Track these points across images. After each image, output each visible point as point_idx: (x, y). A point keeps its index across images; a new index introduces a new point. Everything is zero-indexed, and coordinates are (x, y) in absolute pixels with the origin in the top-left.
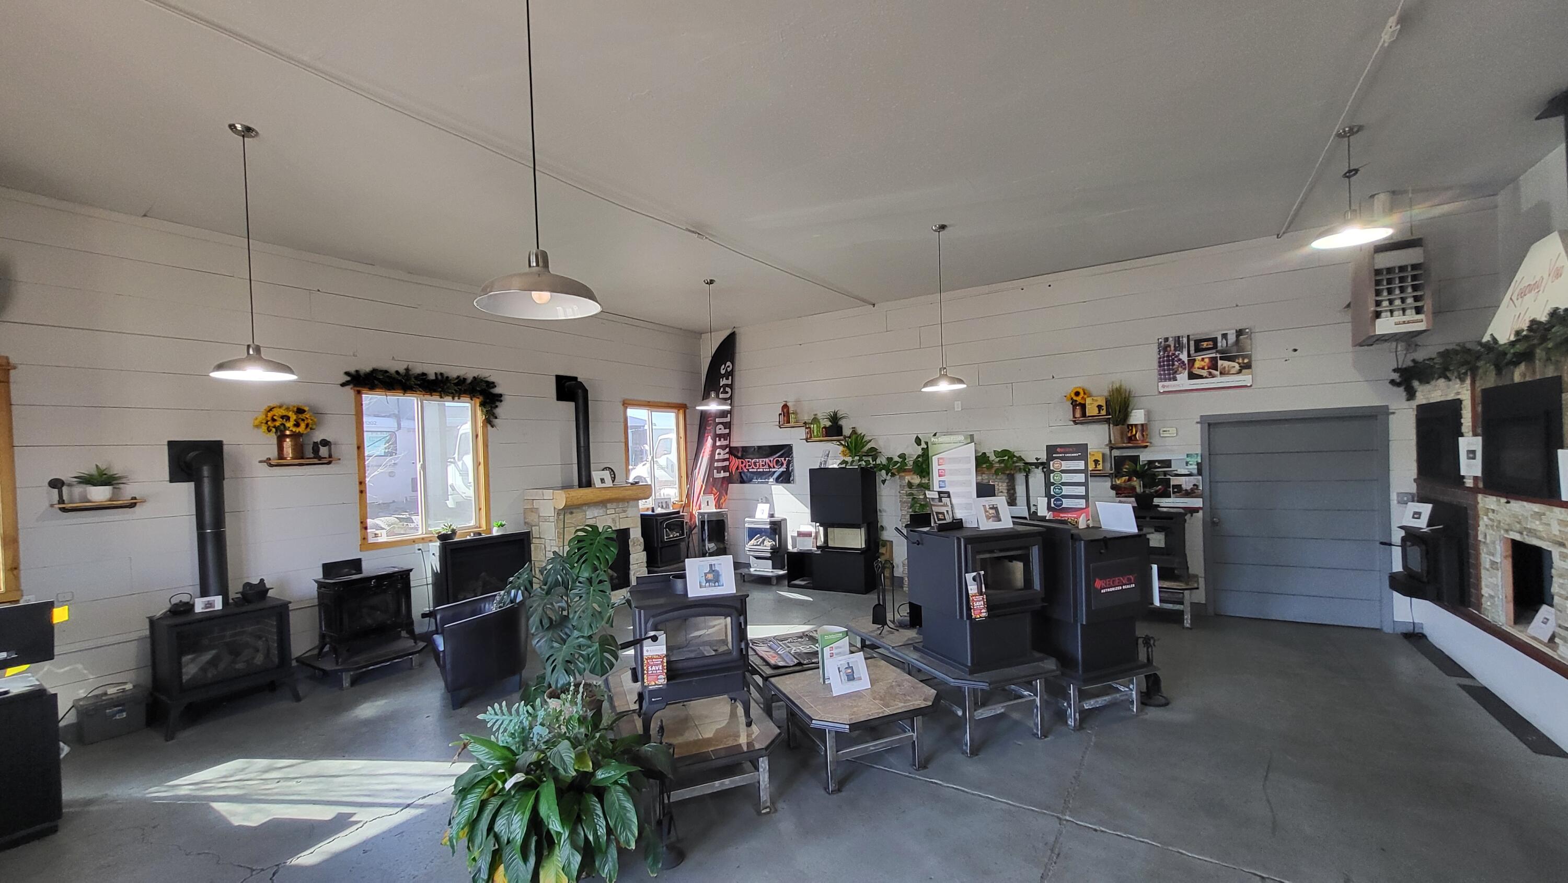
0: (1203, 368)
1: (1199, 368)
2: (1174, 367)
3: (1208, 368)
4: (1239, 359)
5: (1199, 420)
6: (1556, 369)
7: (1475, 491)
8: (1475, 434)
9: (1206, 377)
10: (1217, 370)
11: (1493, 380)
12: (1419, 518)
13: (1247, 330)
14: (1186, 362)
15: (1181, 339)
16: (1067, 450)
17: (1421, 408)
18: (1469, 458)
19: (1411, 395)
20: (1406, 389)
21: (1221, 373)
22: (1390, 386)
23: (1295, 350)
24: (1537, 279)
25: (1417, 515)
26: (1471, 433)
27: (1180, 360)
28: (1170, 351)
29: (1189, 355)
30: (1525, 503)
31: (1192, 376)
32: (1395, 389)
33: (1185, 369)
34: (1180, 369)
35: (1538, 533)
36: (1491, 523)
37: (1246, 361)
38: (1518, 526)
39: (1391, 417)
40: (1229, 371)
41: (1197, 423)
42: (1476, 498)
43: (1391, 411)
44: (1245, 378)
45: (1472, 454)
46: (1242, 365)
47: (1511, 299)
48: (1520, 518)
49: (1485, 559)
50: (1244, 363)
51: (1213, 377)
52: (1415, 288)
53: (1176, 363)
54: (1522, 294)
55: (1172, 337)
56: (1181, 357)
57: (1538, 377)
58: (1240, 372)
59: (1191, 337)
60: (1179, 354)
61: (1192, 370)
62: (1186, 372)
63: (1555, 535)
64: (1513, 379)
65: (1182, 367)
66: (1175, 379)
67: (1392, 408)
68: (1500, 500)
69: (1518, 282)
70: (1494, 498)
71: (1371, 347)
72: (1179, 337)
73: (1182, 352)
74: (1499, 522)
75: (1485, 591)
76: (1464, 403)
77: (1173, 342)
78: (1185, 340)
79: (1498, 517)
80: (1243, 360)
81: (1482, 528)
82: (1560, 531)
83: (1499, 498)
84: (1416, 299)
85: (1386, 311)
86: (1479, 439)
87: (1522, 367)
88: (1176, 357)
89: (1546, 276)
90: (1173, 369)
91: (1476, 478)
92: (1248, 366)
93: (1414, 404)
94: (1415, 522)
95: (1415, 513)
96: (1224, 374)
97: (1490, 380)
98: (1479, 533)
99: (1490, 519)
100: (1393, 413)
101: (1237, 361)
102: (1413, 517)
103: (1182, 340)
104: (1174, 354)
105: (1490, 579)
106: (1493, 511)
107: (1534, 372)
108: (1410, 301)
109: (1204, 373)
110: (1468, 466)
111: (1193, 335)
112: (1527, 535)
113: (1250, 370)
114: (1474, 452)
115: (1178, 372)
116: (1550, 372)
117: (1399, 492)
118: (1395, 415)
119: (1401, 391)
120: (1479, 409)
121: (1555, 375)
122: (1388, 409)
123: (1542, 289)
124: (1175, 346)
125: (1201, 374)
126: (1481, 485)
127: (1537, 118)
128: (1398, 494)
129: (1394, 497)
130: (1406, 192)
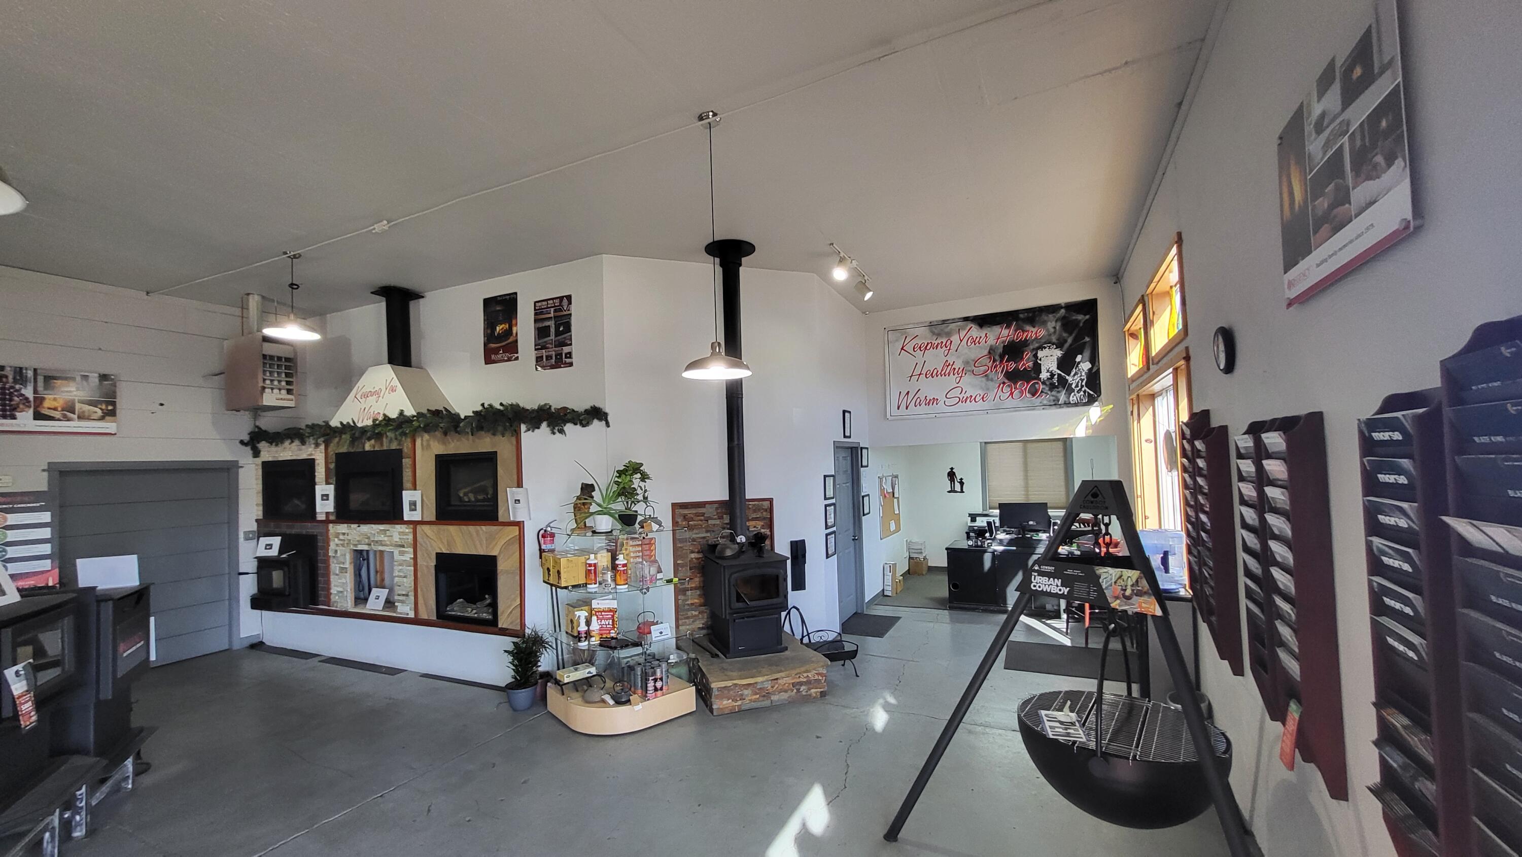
0: (55, 409)
1: (49, 408)
2: (12, 403)
3: (63, 410)
4: (102, 405)
5: (46, 468)
6: (399, 444)
7: (327, 522)
8: (327, 483)
9: (59, 420)
10: (74, 414)
11: (346, 447)
12: (271, 548)
13: (113, 377)
14: (31, 399)
15: (24, 371)
16: (19, 499)
17: (265, 465)
18: (323, 500)
19: (256, 453)
20: (252, 449)
21: (79, 417)
22: (240, 445)
23: (162, 405)
24: (377, 389)
25: (269, 546)
26: (324, 483)
27: (22, 395)
28: (7, 382)
29: (35, 391)
30: (373, 526)
31: (38, 416)
32: (243, 447)
33: (30, 407)
34: (21, 406)
35: (383, 543)
36: (342, 542)
37: (110, 408)
38: (367, 540)
39: (240, 470)
40: (90, 416)
41: (44, 470)
42: (328, 527)
43: (240, 465)
44: (109, 426)
45: (325, 497)
46: (105, 411)
47: (355, 397)
48: (369, 535)
49: (334, 567)
50: (108, 410)
51: (68, 420)
52: (287, 375)
53: (16, 398)
54: (365, 396)
55: (11, 367)
56: (23, 391)
57: (385, 448)
58: (102, 418)
59: (39, 371)
60: (21, 389)
61: (39, 409)
62: (31, 411)
63: (396, 542)
64: (364, 447)
65: (24, 404)
66: (14, 417)
67: (241, 463)
68: (350, 527)
69: (360, 388)
70: (346, 525)
71: (238, 413)
72: (21, 369)
73: (25, 387)
74: (350, 540)
75: (334, 590)
76: (317, 462)
77: (12, 373)
78: (30, 374)
79: (349, 537)
80: (107, 406)
81: (332, 546)
82: (400, 538)
83: (349, 525)
84: (288, 383)
85: (268, 388)
86: (332, 487)
87: (373, 442)
88: (17, 391)
89: (384, 389)
90: (10, 406)
91: (327, 514)
92: (113, 413)
93: (259, 461)
94: (268, 552)
95: (267, 545)
96: (83, 419)
97: (343, 446)
98: (330, 550)
99: (341, 540)
100: (242, 467)
101: (100, 406)
102: (266, 549)
103: (26, 373)
104: (12, 387)
105: (339, 581)
106: (344, 534)
107: (382, 445)
108: (283, 383)
109: (57, 414)
110: (322, 505)
111: (41, 369)
112: (374, 545)
113: (114, 418)
114: (327, 496)
115: (18, 410)
116: (394, 446)
117: (246, 530)
118: (243, 469)
119: (248, 450)
120: (332, 466)
121: (398, 448)
122: (238, 464)
123: (381, 395)
124: (14, 378)
125: (52, 415)
126: (332, 518)
127: (372, 293)
128: (245, 533)
129: (241, 536)
130: (273, 301)
